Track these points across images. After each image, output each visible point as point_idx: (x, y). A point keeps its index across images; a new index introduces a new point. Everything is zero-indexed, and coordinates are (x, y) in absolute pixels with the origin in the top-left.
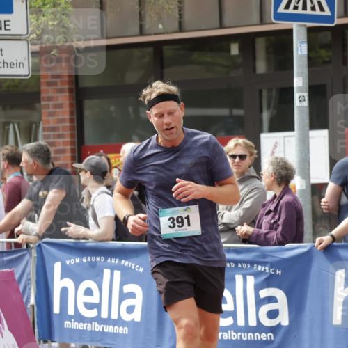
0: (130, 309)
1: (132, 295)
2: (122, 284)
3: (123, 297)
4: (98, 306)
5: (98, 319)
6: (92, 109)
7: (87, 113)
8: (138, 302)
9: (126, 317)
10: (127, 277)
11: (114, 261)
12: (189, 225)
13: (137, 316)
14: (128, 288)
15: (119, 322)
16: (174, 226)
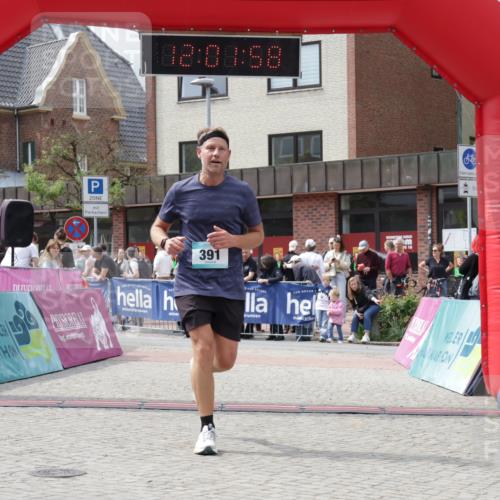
0: (147, 304)
1: (147, 299)
2: (143, 294)
3: (144, 299)
4: (135, 303)
5: (135, 307)
6: (131, 229)
7: (130, 231)
8: (150, 301)
9: (146, 307)
10: (145, 292)
11: (139, 286)
12: (218, 258)
13: (150, 306)
14: (146, 296)
15: (143, 308)
16: (204, 258)
